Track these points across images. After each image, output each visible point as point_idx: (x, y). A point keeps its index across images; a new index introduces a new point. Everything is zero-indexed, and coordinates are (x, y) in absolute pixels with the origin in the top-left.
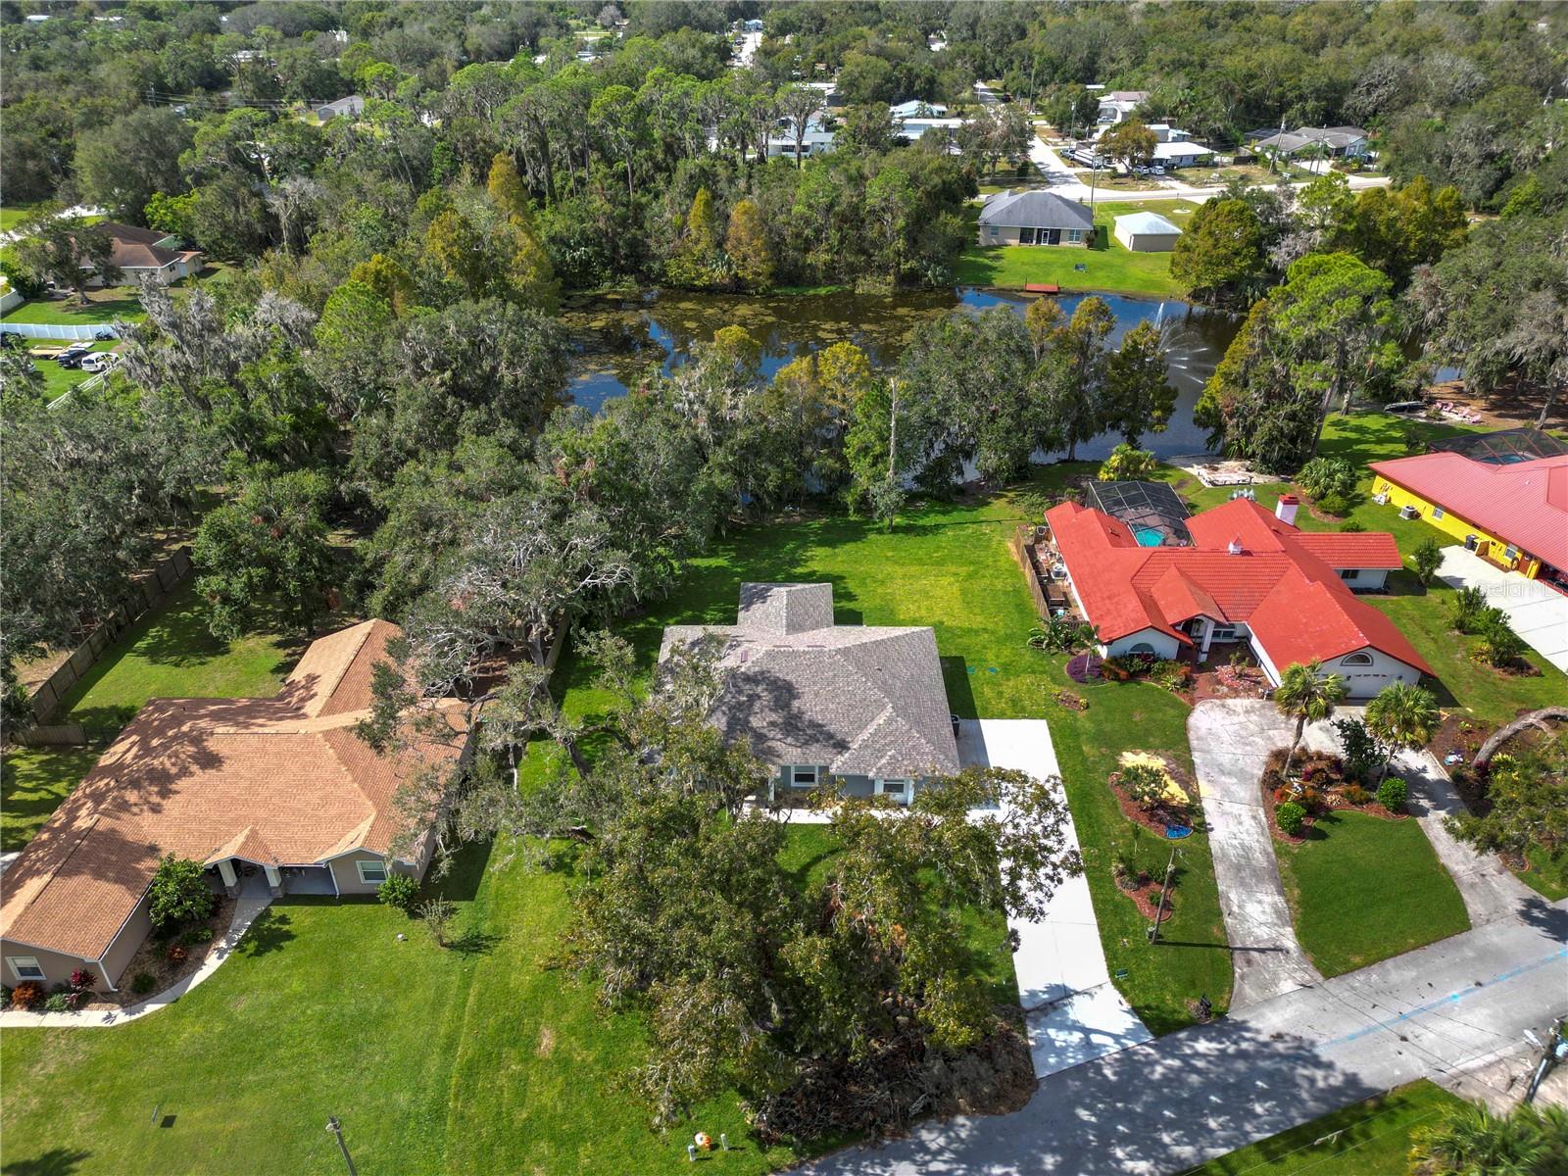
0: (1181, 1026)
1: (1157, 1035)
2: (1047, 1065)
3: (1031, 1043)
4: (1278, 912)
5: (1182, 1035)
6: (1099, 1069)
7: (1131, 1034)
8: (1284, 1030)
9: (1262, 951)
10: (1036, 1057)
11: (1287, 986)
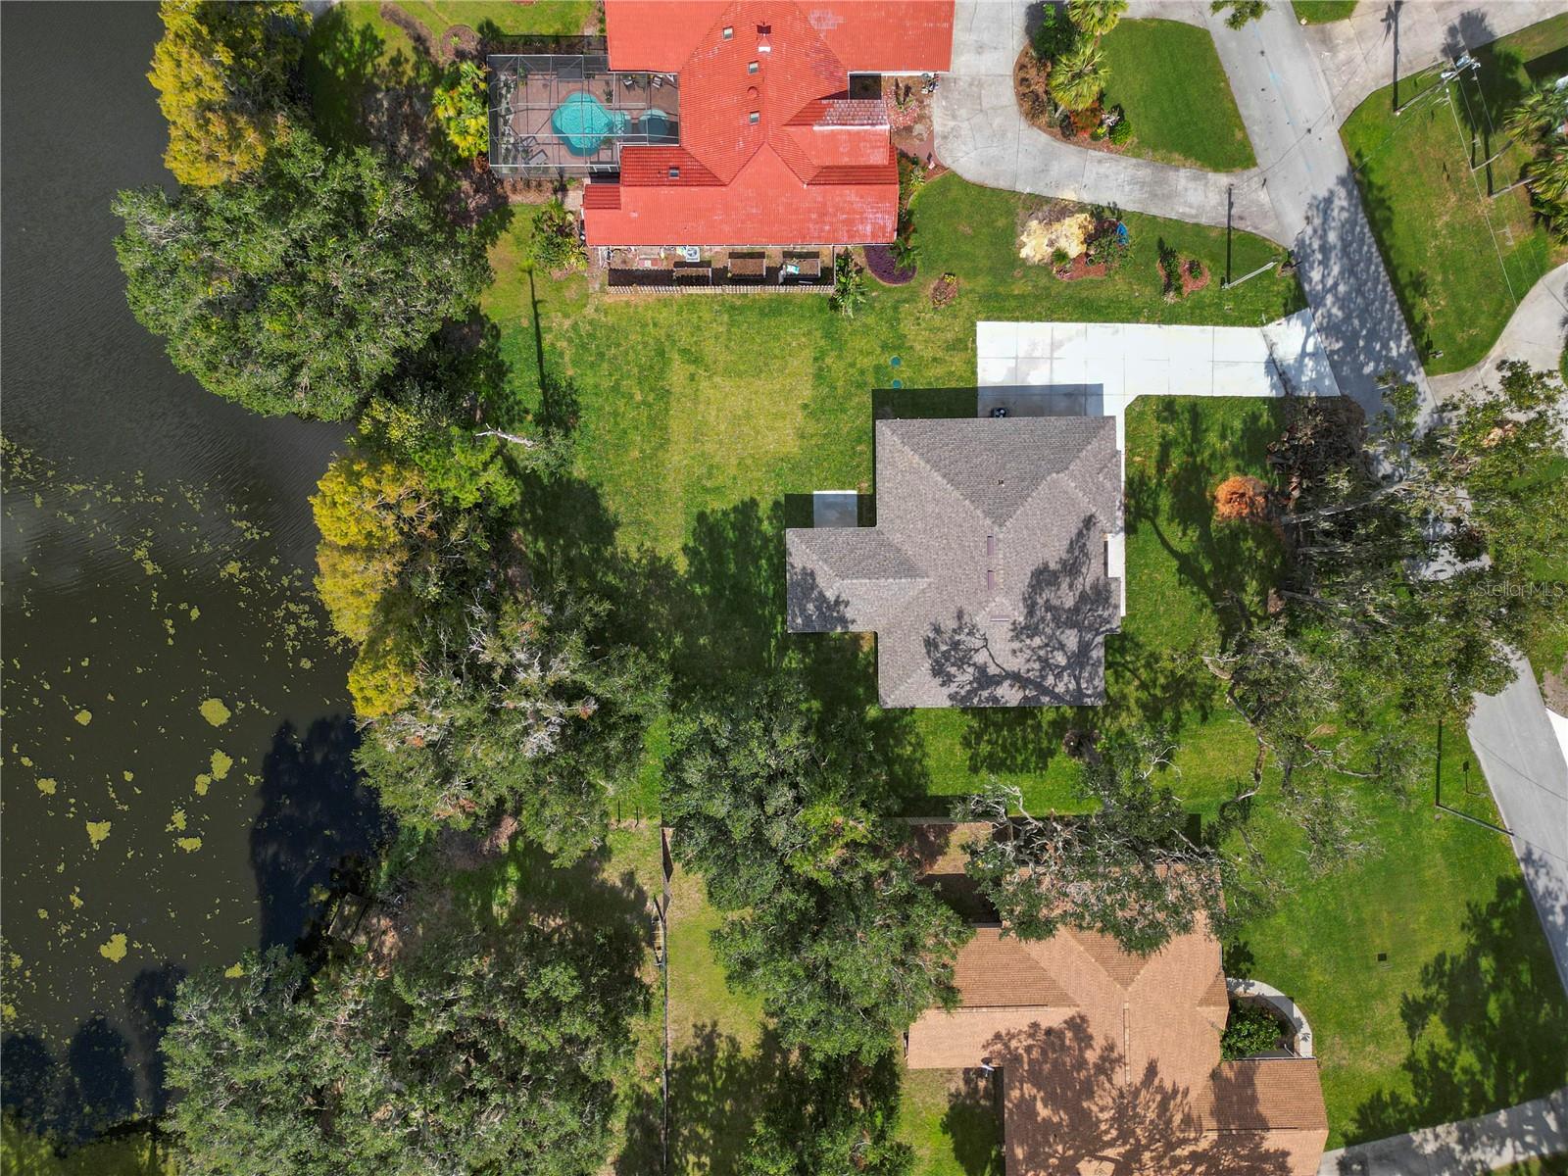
0: (1299, 286)
1: (1306, 305)
2: (1330, 387)
3: (1313, 394)
4: (1195, 179)
5: (1307, 287)
6: (1333, 352)
7: (1306, 323)
8: (1304, 214)
9: (1231, 205)
10: (1326, 393)
11: (1263, 196)
